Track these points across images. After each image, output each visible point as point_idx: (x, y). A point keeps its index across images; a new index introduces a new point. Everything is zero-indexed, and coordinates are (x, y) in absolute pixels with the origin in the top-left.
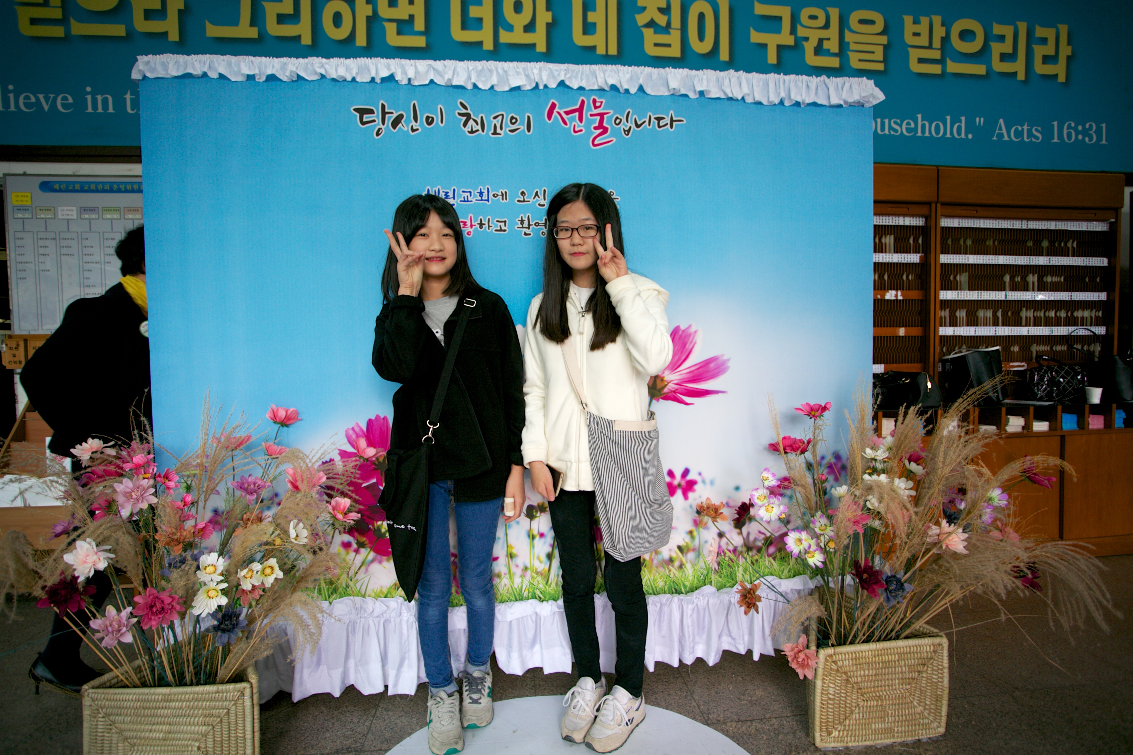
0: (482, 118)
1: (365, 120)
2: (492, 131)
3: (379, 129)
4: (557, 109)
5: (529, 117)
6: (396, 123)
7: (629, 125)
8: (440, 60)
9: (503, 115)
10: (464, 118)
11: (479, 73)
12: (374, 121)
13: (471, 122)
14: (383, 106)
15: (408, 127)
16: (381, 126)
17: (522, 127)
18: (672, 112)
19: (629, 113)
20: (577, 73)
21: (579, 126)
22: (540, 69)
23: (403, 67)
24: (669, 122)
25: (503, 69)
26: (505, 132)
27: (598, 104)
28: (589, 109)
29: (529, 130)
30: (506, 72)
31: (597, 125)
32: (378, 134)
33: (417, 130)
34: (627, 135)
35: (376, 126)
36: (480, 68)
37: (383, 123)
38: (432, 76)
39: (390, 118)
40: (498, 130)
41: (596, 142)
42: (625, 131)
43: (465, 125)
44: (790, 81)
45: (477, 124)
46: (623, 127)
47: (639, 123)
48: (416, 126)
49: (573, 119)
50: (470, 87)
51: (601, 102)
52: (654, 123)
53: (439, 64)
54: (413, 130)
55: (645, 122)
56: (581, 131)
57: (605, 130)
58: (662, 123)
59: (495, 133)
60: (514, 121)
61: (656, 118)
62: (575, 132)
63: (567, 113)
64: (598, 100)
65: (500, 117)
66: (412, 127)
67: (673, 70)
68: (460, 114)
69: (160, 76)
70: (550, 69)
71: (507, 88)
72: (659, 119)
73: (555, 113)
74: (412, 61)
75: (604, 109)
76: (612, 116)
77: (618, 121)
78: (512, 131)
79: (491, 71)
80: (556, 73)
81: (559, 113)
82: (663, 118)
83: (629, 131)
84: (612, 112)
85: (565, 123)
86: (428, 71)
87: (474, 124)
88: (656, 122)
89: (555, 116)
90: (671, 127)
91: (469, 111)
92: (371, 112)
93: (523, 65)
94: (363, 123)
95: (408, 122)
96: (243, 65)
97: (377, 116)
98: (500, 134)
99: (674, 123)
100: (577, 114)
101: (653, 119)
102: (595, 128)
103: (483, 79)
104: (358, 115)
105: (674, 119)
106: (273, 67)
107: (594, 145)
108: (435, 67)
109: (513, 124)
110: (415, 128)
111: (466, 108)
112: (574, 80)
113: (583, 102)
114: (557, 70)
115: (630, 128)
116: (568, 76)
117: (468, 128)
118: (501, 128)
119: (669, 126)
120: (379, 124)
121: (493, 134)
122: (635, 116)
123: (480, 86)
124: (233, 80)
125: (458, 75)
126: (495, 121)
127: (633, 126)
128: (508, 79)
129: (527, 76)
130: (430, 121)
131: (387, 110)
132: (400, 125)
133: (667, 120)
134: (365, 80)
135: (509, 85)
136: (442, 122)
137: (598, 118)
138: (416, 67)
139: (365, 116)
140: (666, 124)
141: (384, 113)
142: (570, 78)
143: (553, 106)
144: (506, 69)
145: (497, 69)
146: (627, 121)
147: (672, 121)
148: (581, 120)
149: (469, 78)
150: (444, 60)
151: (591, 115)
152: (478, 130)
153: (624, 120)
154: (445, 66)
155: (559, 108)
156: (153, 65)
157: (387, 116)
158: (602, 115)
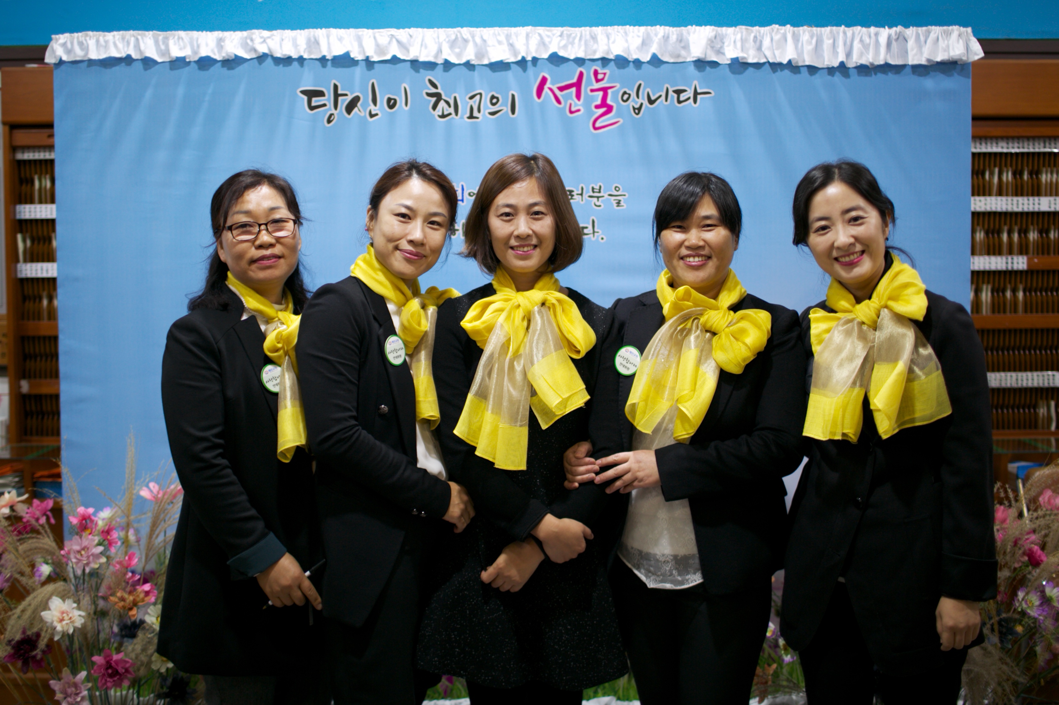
0: (455, 98)
1: (313, 104)
2: (468, 115)
3: (331, 115)
4: (548, 85)
5: (513, 96)
6: (350, 108)
7: (640, 101)
8: (404, 28)
9: (481, 94)
10: (434, 99)
11: (453, 44)
12: (324, 105)
13: (442, 104)
14: (336, 87)
15: (365, 111)
16: (333, 111)
17: (505, 109)
18: (696, 82)
19: (640, 85)
20: (574, 38)
21: (576, 105)
22: (527, 35)
23: (359, 39)
24: (692, 95)
25: (482, 37)
26: (484, 115)
27: (600, 76)
28: (589, 83)
29: (513, 111)
30: (485, 41)
31: (599, 102)
32: (329, 121)
33: (376, 115)
34: (637, 114)
35: (326, 111)
36: (453, 37)
37: (336, 107)
38: (394, 51)
39: (343, 101)
40: (476, 114)
41: (598, 124)
42: (634, 109)
43: (434, 107)
44: (853, 34)
45: (449, 106)
46: (633, 104)
47: (653, 98)
48: (374, 110)
49: (568, 97)
50: (440, 61)
51: (605, 74)
52: (672, 97)
53: (402, 34)
54: (372, 116)
55: (660, 96)
56: (578, 110)
57: (610, 109)
58: (683, 97)
59: (471, 117)
60: (494, 101)
61: (675, 92)
62: (571, 112)
63: (561, 89)
64: (600, 71)
65: (478, 97)
66: (370, 112)
67: (698, 28)
68: (429, 95)
69: (78, 59)
70: (540, 35)
71: (486, 62)
72: (678, 92)
73: (546, 90)
74: (371, 31)
75: (608, 82)
76: (618, 91)
77: (626, 97)
78: (493, 114)
79: (466, 41)
80: (547, 40)
81: (551, 90)
82: (684, 91)
83: (640, 109)
84: (618, 85)
85: (558, 101)
86: (389, 43)
87: (446, 106)
88: (675, 96)
89: (547, 93)
90: (695, 101)
91: (439, 91)
92: (321, 94)
93: (506, 30)
94: (312, 108)
95: (365, 106)
96: (171, 42)
97: (328, 99)
98: (477, 118)
99: (699, 97)
100: (574, 90)
101: (671, 93)
102: (597, 107)
103: (457, 50)
104: (305, 98)
105: (699, 91)
106: (207, 45)
107: (595, 128)
108: (399, 37)
109: (493, 104)
110: (373, 113)
111: (435, 86)
112: (570, 46)
113: (581, 74)
114: (548, 36)
115: (642, 104)
116: (563, 43)
117: (439, 111)
118: (479, 111)
119: (691, 101)
120: (330, 109)
121: (469, 118)
122: (648, 90)
123: (454, 60)
124: (159, 60)
125: (426, 47)
126: (471, 102)
127: (646, 103)
128: (487, 52)
129: (511, 45)
130: (391, 104)
131: (340, 92)
132: (356, 110)
133: (690, 93)
134: (313, 56)
135: (489, 59)
136: (406, 104)
137: (601, 94)
138: (375, 38)
139: (314, 99)
140: (689, 98)
141: (337, 95)
142: (565, 47)
143: (544, 80)
144: (485, 38)
145: (473, 37)
146: (638, 96)
147: (696, 94)
148: (578, 96)
149: (440, 51)
150: (410, 28)
151: (592, 91)
152: (450, 114)
153: (633, 95)
154: (411, 36)
155: (553, 83)
156: (69, 45)
157: (340, 99)
158: (605, 90)
